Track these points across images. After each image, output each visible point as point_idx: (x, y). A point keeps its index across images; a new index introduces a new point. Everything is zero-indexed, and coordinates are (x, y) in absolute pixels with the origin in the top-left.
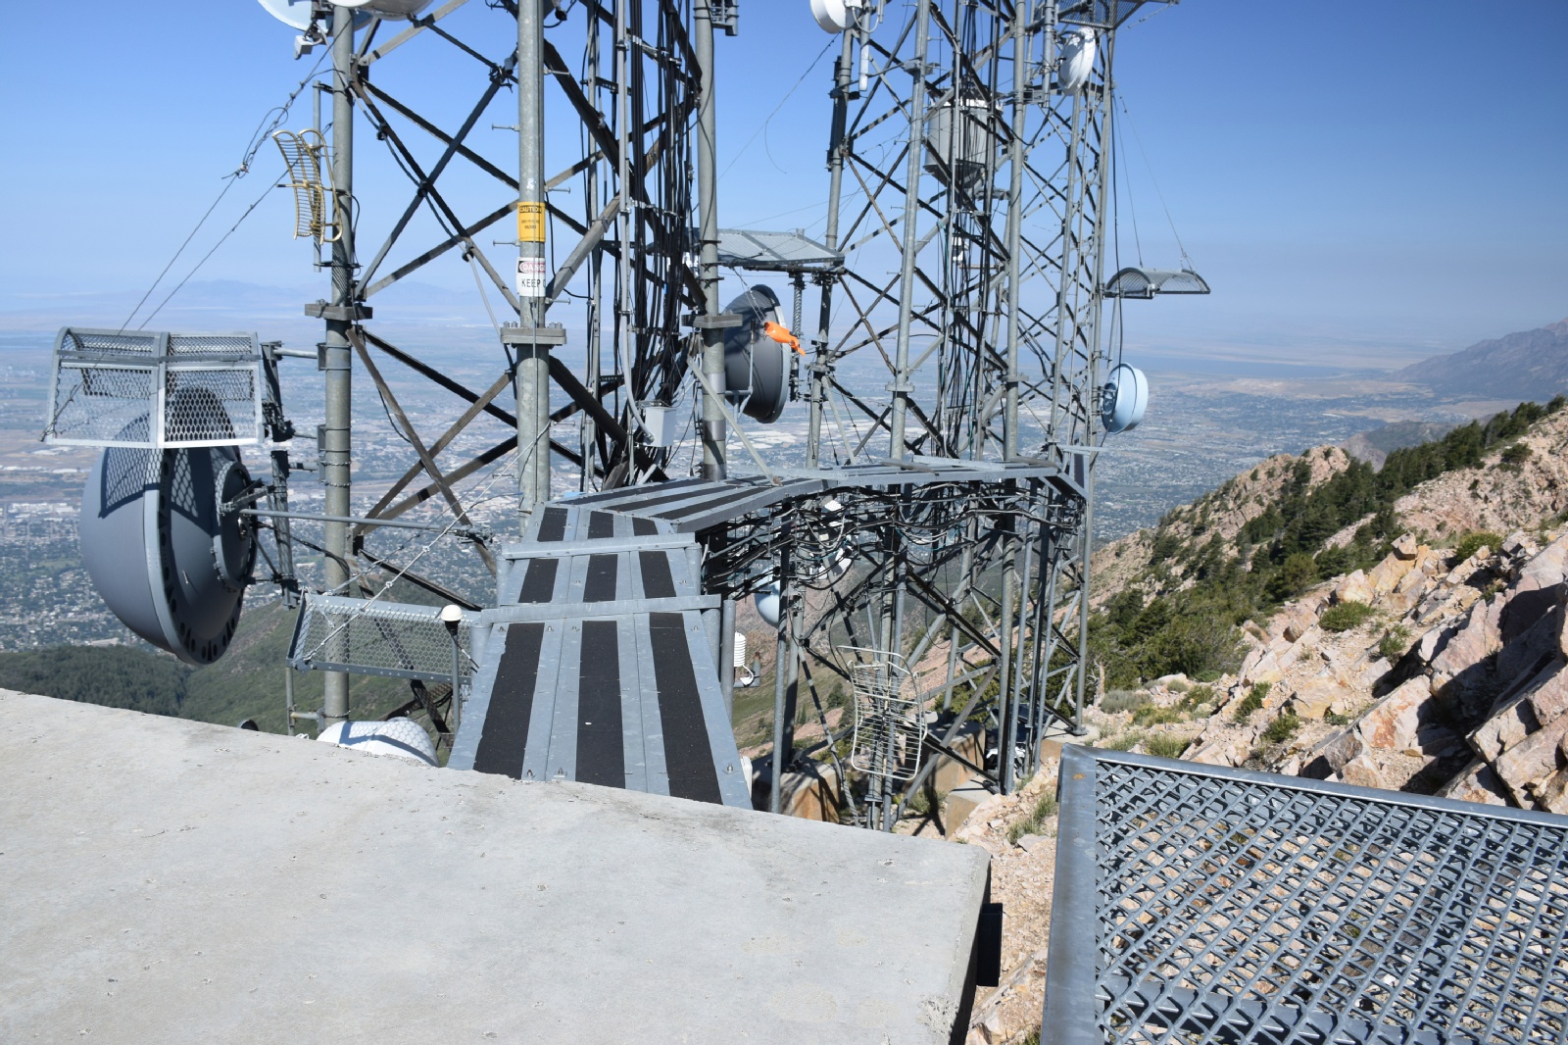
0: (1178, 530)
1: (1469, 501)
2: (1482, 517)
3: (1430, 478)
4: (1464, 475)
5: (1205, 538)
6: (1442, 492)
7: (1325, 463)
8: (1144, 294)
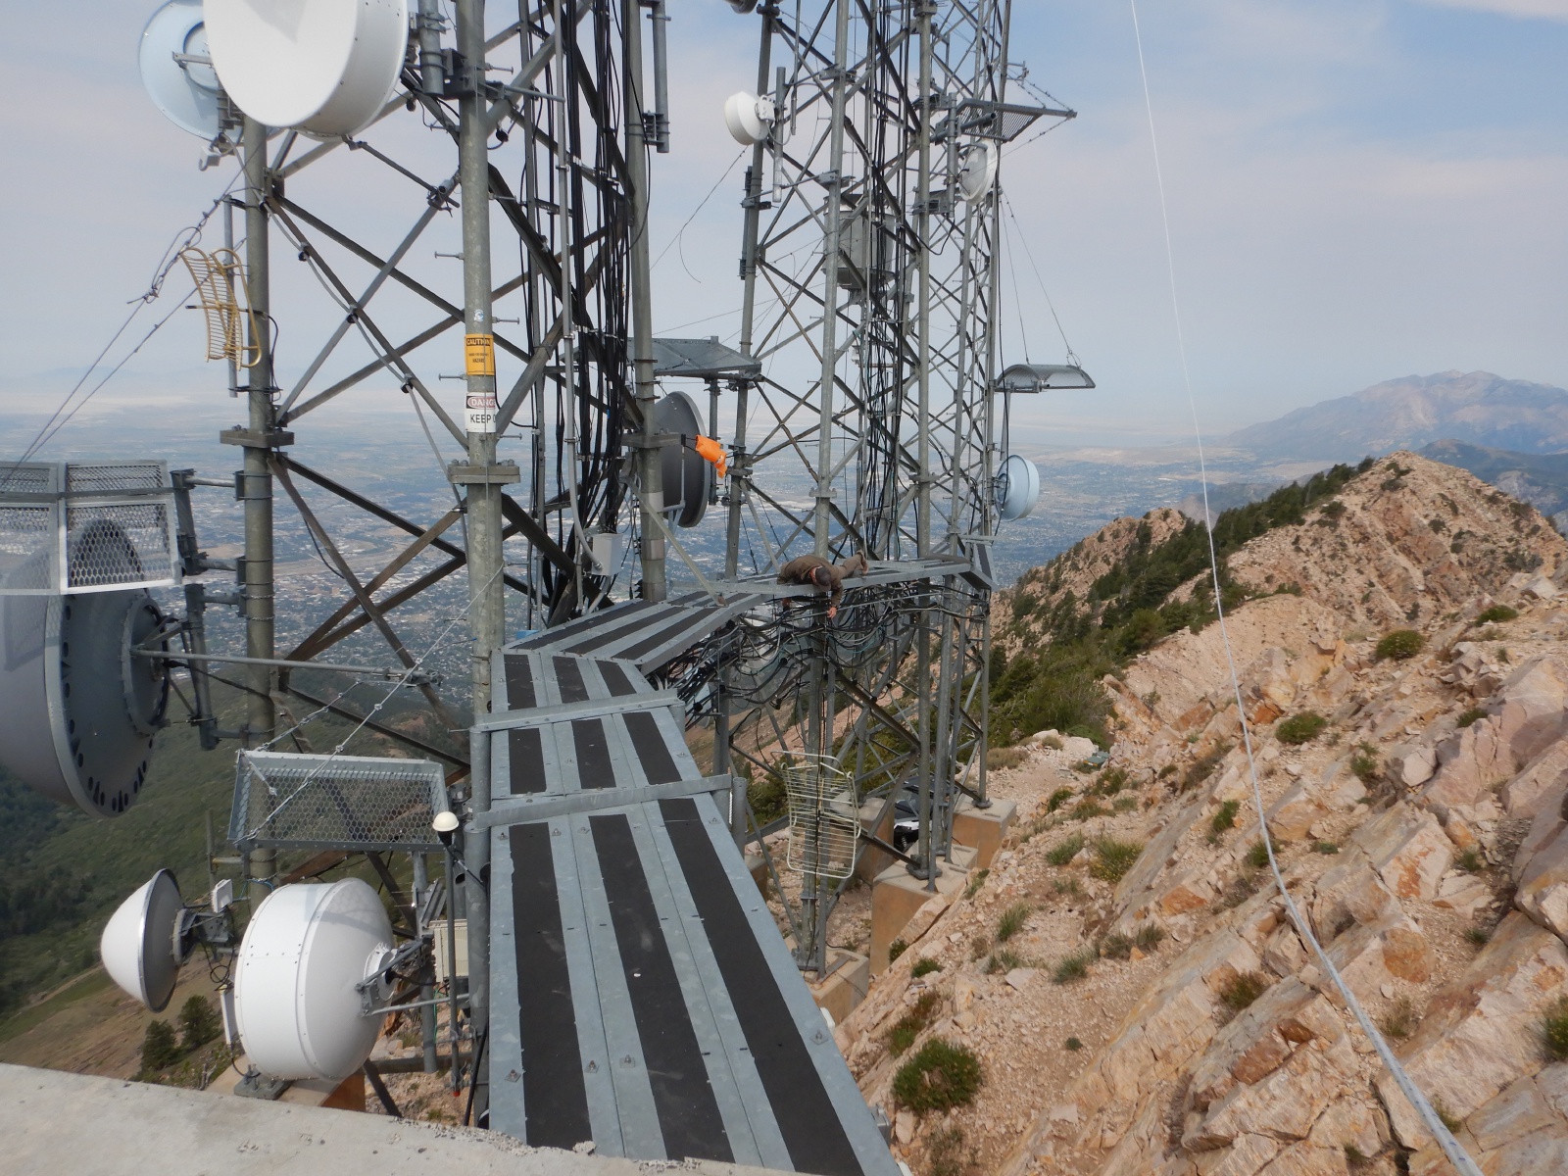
0: (1033, 588)
1: (1293, 555)
2: (1305, 568)
3: (1258, 535)
4: (1288, 531)
5: (1060, 595)
6: (1268, 548)
7: (1163, 524)
8: (1035, 389)
